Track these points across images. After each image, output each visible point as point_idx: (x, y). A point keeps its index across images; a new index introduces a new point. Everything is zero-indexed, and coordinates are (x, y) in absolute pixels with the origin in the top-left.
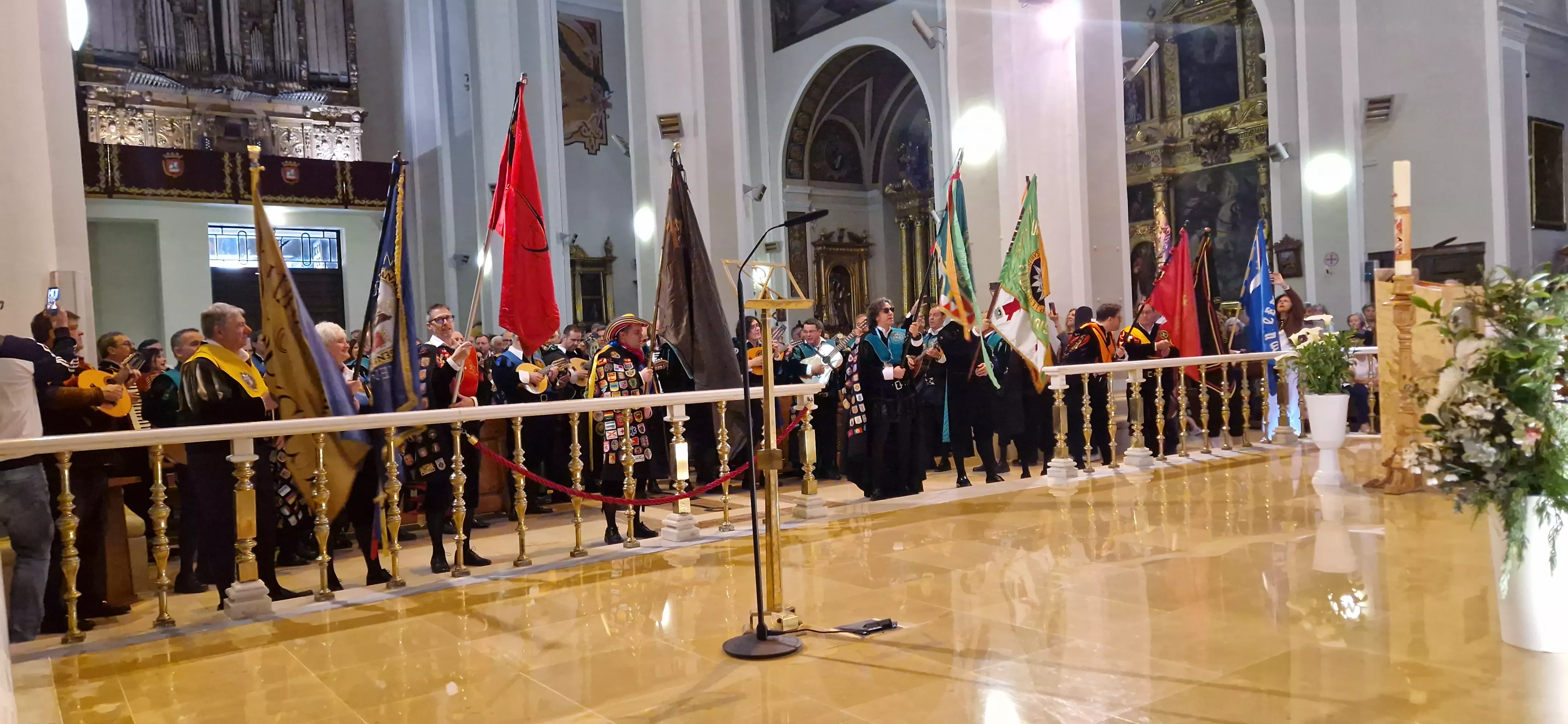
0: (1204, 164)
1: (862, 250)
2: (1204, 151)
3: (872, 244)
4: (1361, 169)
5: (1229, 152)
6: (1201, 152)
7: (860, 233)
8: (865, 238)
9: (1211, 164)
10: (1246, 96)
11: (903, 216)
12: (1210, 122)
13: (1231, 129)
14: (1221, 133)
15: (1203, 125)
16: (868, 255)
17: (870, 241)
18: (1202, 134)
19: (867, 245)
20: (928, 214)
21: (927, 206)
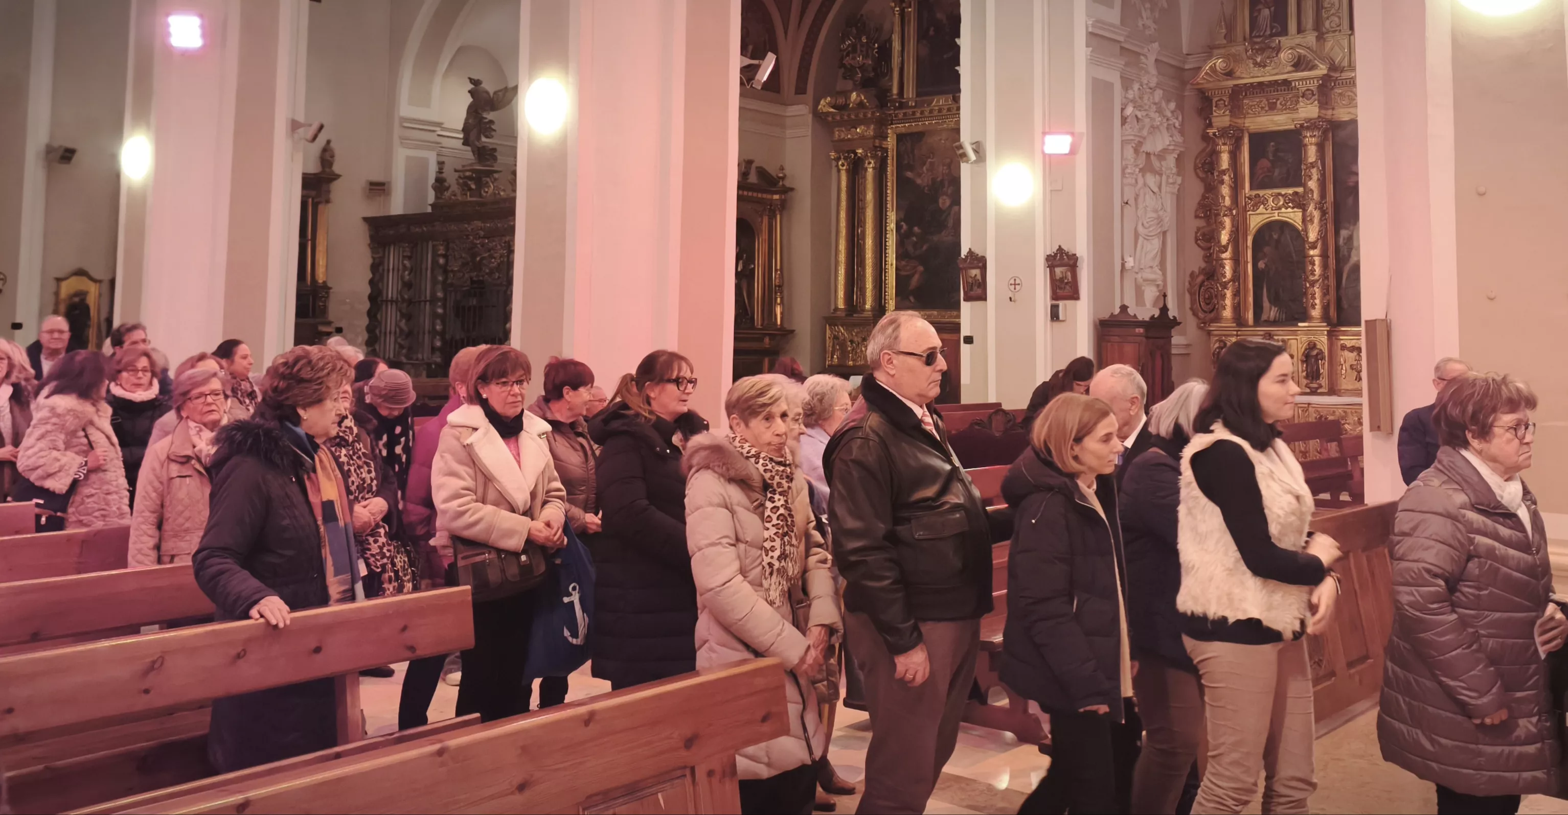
1: (776, 197)
3: (792, 189)
7: (772, 170)
8: (783, 178)
11: (845, 150)
16: (783, 206)
17: (788, 183)
19: (787, 190)
20: (886, 150)
21: (885, 137)
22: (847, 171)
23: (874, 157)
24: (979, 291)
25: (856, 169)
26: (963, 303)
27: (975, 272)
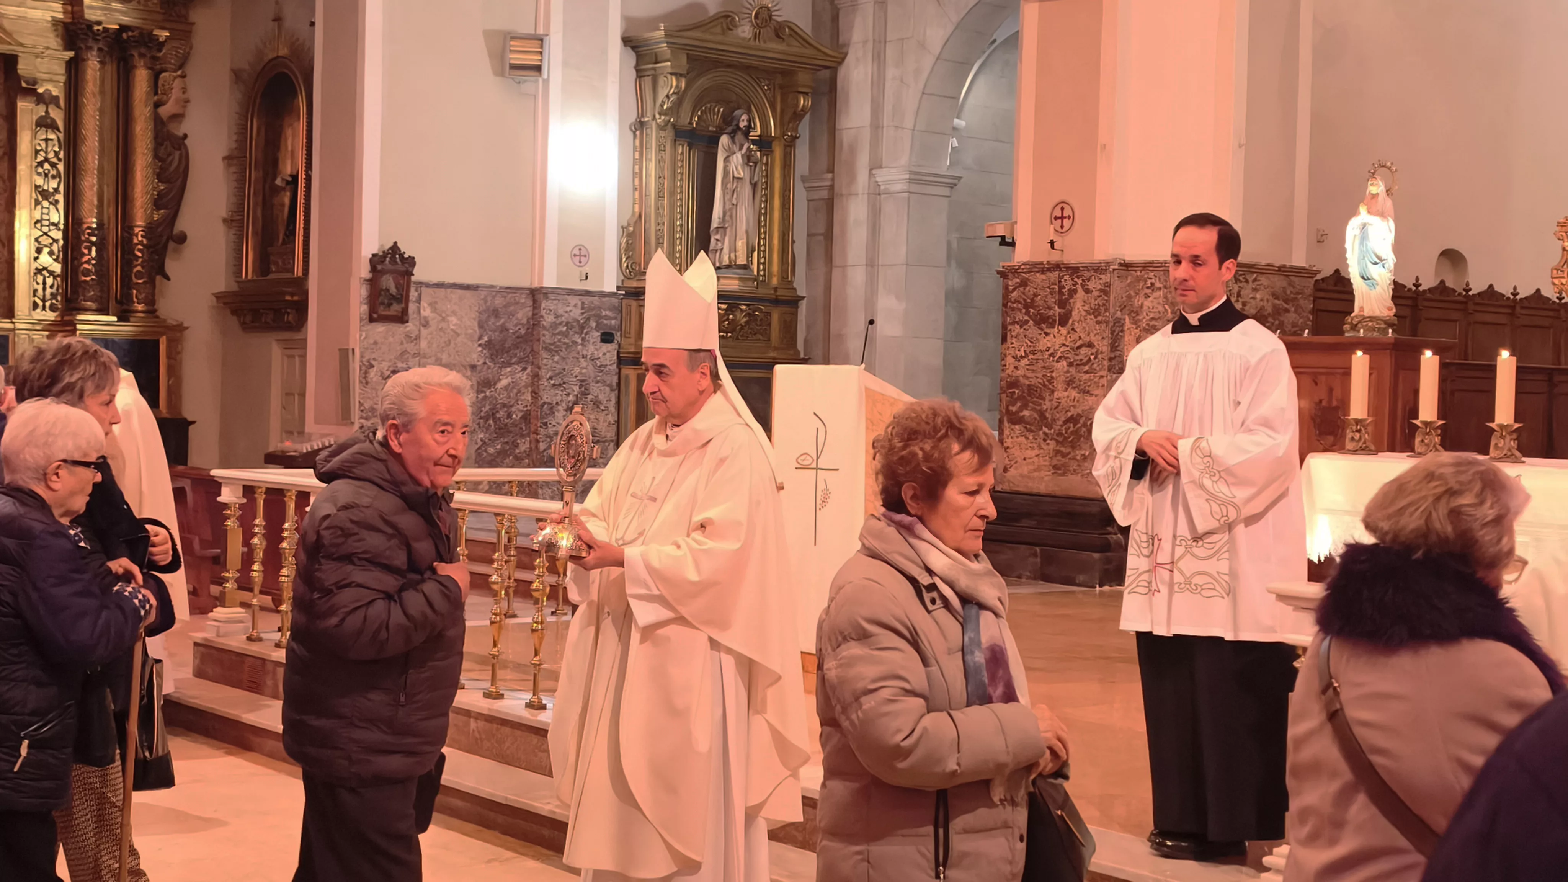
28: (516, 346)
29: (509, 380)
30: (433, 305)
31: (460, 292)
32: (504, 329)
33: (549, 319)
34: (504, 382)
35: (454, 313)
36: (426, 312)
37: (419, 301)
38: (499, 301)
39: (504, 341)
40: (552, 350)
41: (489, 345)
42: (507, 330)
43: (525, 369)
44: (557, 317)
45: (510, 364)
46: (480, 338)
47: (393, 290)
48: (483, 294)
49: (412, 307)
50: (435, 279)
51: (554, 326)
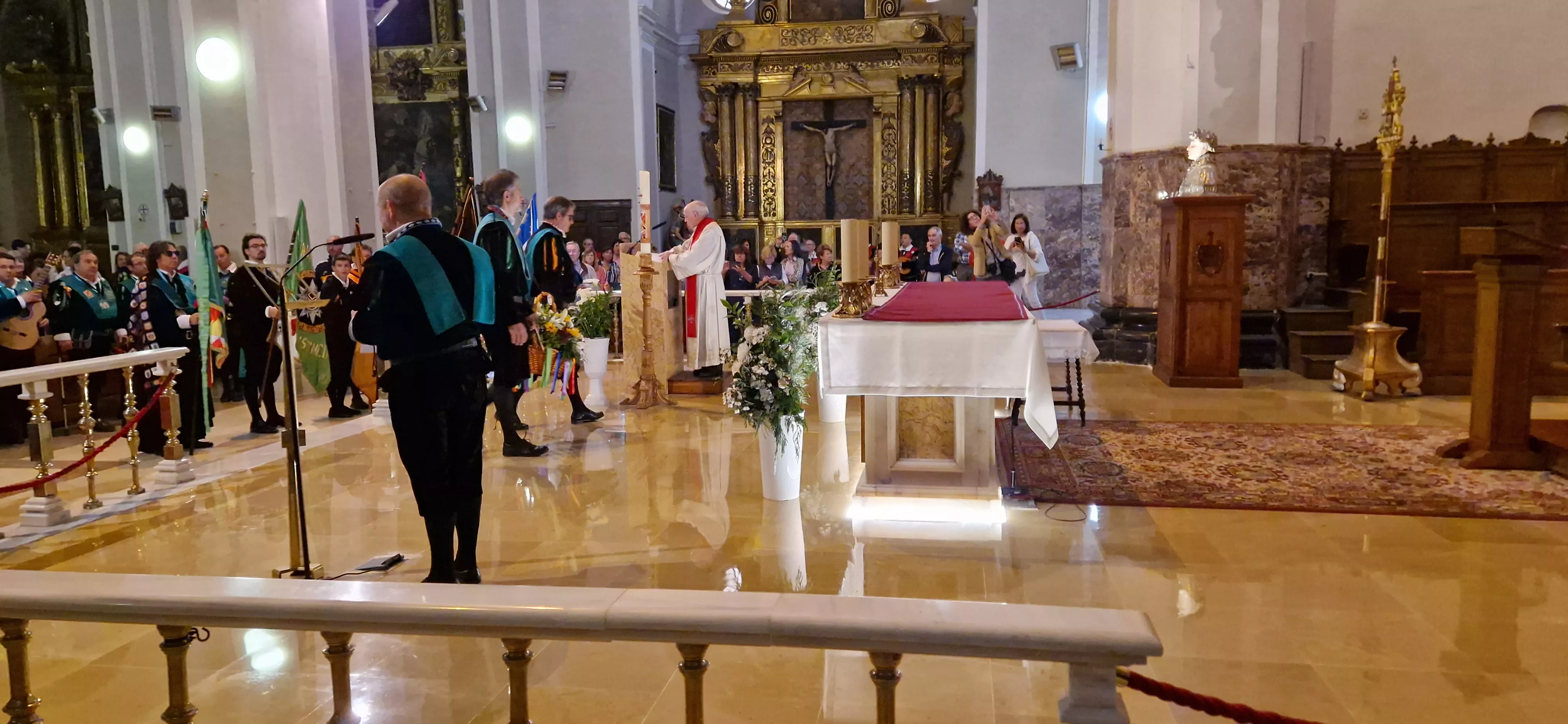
0: (400, 98)
2: (401, 86)
4: (544, 130)
5: (423, 91)
6: (397, 87)
9: (408, 100)
10: (439, 42)
12: (405, 58)
13: (425, 70)
14: (417, 72)
15: (400, 60)
18: (399, 70)
20: (71, 106)
21: (69, 96)
22: (39, 121)
23: (60, 111)
24: (119, 214)
25: (46, 120)
26: (109, 222)
27: (116, 201)
28: (1070, 218)
29: (1065, 237)
30: (1017, 200)
31: (1032, 192)
32: (1062, 209)
33: (1087, 202)
34: (1062, 238)
35: (1030, 203)
36: (1013, 203)
37: (1009, 197)
38: (1058, 195)
39: (1061, 216)
40: (1090, 219)
41: (1053, 218)
42: (1064, 210)
43: (1075, 231)
44: (1093, 200)
45: (1066, 229)
46: (1047, 215)
47: (991, 194)
48: (1047, 191)
49: (1004, 202)
50: (1017, 186)
51: (1091, 205)
